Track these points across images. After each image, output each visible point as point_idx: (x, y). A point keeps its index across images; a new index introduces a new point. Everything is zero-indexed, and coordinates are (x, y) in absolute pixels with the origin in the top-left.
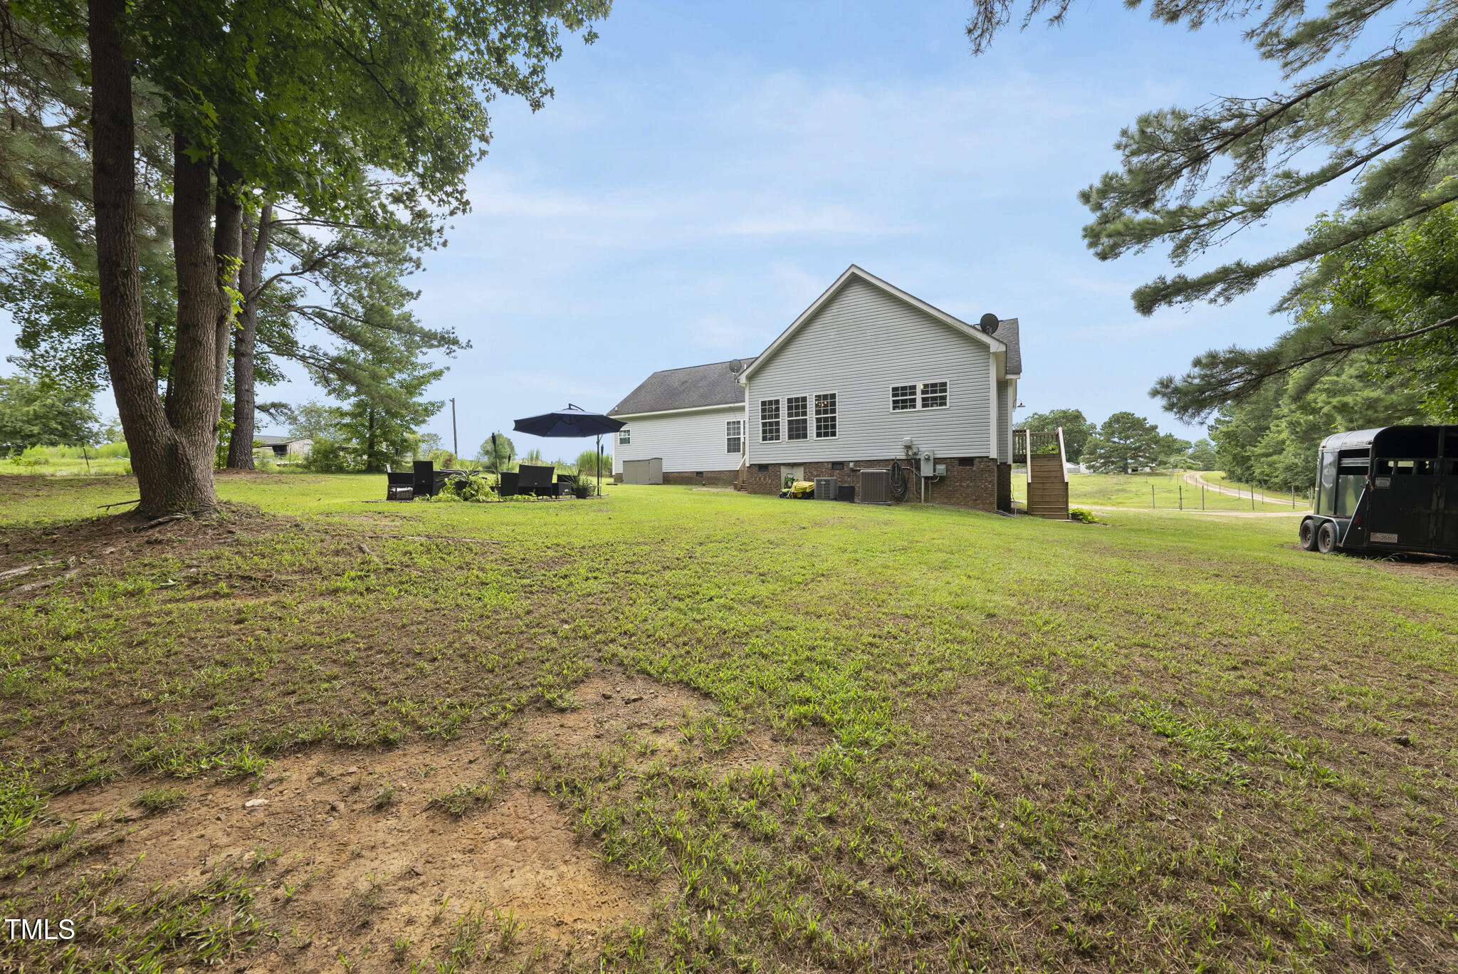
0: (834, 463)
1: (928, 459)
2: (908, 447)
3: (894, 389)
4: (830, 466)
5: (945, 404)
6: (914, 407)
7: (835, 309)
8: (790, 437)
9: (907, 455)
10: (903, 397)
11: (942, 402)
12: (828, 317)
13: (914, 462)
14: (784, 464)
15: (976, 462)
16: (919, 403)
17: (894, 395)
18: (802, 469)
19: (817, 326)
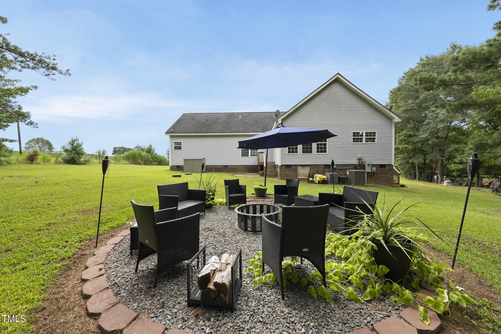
0: (325, 165)
1: (369, 165)
2: (360, 159)
3: (354, 133)
4: (323, 166)
5: (374, 142)
6: (362, 142)
7: (326, 93)
8: (303, 152)
9: (359, 162)
10: (357, 137)
11: (373, 140)
12: (323, 96)
13: (362, 166)
14: (300, 165)
15: (386, 166)
16: (364, 140)
17: (354, 136)
18: (309, 168)
19: (317, 99)
